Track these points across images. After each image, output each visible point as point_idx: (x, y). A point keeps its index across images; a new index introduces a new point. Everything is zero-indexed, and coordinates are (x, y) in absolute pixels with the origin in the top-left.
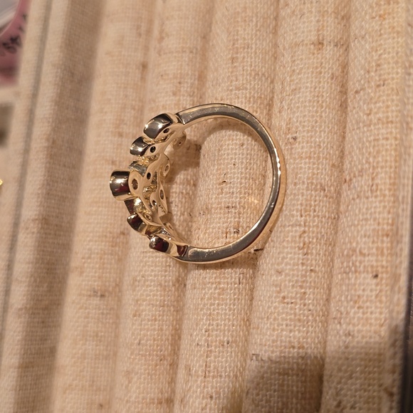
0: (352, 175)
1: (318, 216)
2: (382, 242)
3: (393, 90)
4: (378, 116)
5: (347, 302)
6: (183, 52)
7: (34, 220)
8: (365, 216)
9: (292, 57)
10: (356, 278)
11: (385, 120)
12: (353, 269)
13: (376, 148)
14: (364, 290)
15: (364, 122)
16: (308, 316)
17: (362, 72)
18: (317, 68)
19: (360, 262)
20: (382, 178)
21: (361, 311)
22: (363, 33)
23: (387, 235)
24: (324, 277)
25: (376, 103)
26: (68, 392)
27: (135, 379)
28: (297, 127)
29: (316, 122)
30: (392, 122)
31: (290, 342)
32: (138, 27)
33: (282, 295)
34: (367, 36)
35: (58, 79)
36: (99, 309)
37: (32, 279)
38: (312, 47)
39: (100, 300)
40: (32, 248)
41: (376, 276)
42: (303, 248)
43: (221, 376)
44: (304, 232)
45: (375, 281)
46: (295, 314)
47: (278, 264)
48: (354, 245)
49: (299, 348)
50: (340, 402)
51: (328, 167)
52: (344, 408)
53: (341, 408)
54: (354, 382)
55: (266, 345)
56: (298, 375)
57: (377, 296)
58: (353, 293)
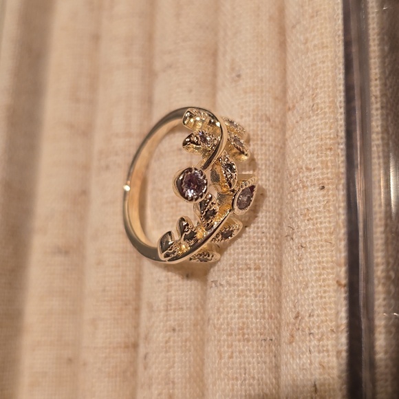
0: (295, 101)
1: (266, 145)
2: (326, 156)
3: (325, 18)
4: (313, 43)
5: (298, 217)
8: (309, 135)
9: (232, 5)
10: (304, 193)
11: (320, 46)
13: (315, 72)
14: (312, 203)
15: (301, 51)
16: (262, 239)
17: (297, 8)
18: (255, 11)
19: (307, 178)
20: (321, 98)
21: (311, 222)
23: (331, 149)
24: (275, 202)
25: (311, 32)
28: (240, 66)
29: (258, 59)
30: (327, 47)
31: (246, 264)
36: (64, 265)
39: (64, 257)
41: (323, 187)
43: (182, 309)
45: (322, 192)
48: (300, 163)
49: (255, 269)
50: (298, 313)
51: (271, 100)
52: (302, 318)
53: (300, 318)
54: (310, 291)
55: (223, 270)
56: (256, 296)
57: (325, 206)
58: (303, 207)
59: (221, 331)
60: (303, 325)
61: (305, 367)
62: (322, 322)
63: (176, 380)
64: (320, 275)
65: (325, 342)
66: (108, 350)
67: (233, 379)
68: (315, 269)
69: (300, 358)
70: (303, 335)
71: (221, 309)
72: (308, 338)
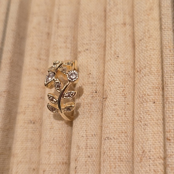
0: (141, 69)
2: (156, 90)
3: (154, 39)
4: (150, 47)
5: (143, 113)
6: (68, 27)
7: (4, 92)
8: (148, 82)
9: (114, 29)
10: (147, 104)
11: (152, 49)
12: (145, 101)
13: (150, 58)
14: (150, 108)
15: (144, 50)
16: (127, 121)
17: (142, 34)
18: (124, 32)
19: (148, 98)
20: (153, 68)
21: (149, 115)
22: (141, 20)
23: (157, 88)
25: (149, 43)
26: (19, 164)
27: (52, 155)
28: (118, 53)
29: (125, 51)
30: (155, 49)
31: (121, 131)
32: (46, 19)
33: (117, 113)
34: (143, 21)
35: (14, 36)
36: (33, 128)
37: (4, 116)
38: (122, 25)
39: (33, 125)
40: (4, 103)
42: (124, 95)
43: (92, 148)
44: (124, 90)
45: (154, 104)
46: (123, 120)
47: (115, 102)
48: (145, 92)
49: (125, 133)
50: (144, 150)
51: (130, 67)
52: (146, 152)
53: (145, 152)
54: (149, 142)
55: (112, 133)
56: (125, 144)
57: (155, 110)
58: (146, 110)
59: (111, 157)
60: (146, 155)
61: (147, 171)
62: (154, 154)
65: (155, 162)
66: (55, 165)
68: (151, 133)
69: (145, 168)
70: (146, 159)
71: (111, 149)
72: (149, 160)
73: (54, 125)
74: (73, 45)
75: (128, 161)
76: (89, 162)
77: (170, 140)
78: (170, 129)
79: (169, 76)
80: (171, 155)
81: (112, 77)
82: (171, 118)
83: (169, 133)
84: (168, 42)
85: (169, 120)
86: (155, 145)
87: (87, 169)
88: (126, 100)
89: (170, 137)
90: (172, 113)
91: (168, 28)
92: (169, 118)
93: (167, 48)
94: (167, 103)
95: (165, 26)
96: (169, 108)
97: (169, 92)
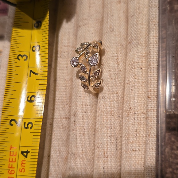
0: (132, 40)
1: (121, 54)
2: (143, 59)
3: (144, 15)
4: (139, 22)
5: (132, 77)
8: (137, 52)
9: (111, 6)
10: (135, 70)
11: (142, 24)
12: (134, 68)
13: (140, 32)
14: (137, 73)
15: (135, 24)
16: (119, 84)
17: (134, 10)
18: (119, 9)
19: (136, 65)
20: (142, 40)
21: (137, 79)
23: (144, 57)
24: (123, 72)
25: (139, 19)
28: (113, 27)
29: (119, 25)
30: (144, 24)
31: (114, 92)
33: (111, 77)
38: (117, 3)
42: (117, 63)
44: (117, 58)
45: (141, 70)
46: (115, 83)
47: (109, 69)
48: (134, 60)
49: (117, 94)
50: (131, 107)
51: (123, 39)
53: (131, 109)
54: (135, 101)
56: (116, 102)
57: (141, 74)
58: (134, 74)
59: (104, 113)
60: (132, 111)
61: (133, 124)
62: (139, 110)
63: (85, 129)
64: (139, 95)
65: (140, 116)
66: (60, 120)
67: (108, 128)
68: (137, 94)
69: (131, 121)
70: (132, 114)
71: (104, 106)
72: (134, 115)
73: (59, 88)
74: (76, 20)
75: (118, 116)
76: (85, 116)
77: (150, 98)
78: (150, 89)
79: (153, 46)
80: (150, 110)
81: (107, 47)
82: (152, 80)
83: (150, 93)
84: (154, 18)
85: (150, 82)
86: (140, 103)
87: (83, 122)
88: (119, 67)
89: (150, 96)
90: (153, 76)
91: (154, 6)
92: (150, 80)
93: (152, 23)
94: (150, 68)
95: (152, 4)
96: (151, 73)
97: (151, 59)
